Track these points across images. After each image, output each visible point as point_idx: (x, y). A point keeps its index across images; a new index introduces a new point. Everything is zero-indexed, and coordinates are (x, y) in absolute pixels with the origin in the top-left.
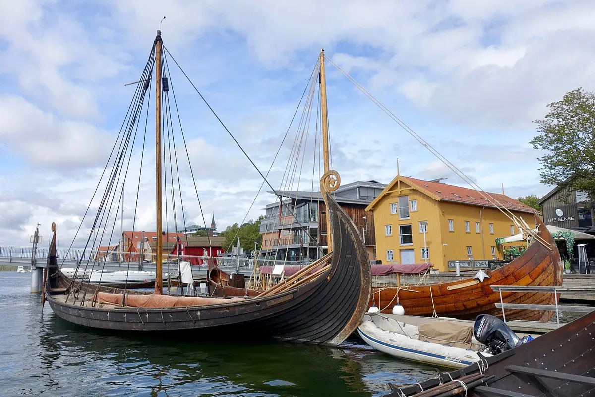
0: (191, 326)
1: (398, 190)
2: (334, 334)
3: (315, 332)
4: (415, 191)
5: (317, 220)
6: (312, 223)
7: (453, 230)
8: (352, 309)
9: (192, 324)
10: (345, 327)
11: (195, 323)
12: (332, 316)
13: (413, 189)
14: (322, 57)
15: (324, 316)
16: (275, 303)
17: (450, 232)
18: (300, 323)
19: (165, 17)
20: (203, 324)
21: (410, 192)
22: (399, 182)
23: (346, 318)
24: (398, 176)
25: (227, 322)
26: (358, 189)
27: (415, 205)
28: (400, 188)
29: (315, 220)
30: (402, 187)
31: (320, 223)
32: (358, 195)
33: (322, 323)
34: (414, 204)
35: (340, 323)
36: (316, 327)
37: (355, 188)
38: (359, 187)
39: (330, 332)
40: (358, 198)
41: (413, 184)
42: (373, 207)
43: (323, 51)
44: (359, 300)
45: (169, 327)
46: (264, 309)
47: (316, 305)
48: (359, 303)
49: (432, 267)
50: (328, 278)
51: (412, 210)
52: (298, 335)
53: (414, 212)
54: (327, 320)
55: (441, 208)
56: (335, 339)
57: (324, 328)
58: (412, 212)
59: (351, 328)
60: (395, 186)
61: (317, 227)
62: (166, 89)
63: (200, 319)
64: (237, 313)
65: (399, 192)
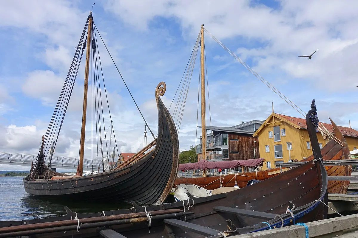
0: (73, 191)
1: (273, 123)
2: (157, 198)
3: (147, 197)
4: (284, 123)
5: (227, 144)
6: (225, 146)
7: (310, 148)
8: (167, 179)
9: (73, 190)
10: (163, 193)
11: (75, 189)
12: (156, 185)
13: (282, 122)
14: (202, 30)
15: (151, 184)
16: (119, 175)
17: (308, 149)
18: (137, 190)
19: (94, 4)
20: (79, 190)
21: (281, 123)
22: (273, 117)
23: (164, 186)
24: (272, 114)
25: (92, 188)
26: (254, 125)
27: (285, 132)
28: (275, 121)
29: (226, 144)
30: (276, 121)
31: (229, 146)
32: (254, 129)
33: (150, 190)
34: (283, 131)
35: (160, 190)
36: (147, 193)
37: (253, 125)
38: (255, 124)
39: (154, 197)
40: (254, 130)
41: (283, 118)
42: (258, 134)
43: (203, 26)
44: (171, 172)
45: (63, 193)
46: (113, 179)
47: (146, 176)
48: (171, 174)
49: (264, 161)
50: (153, 157)
51: (282, 136)
52: (137, 200)
53: (284, 136)
54: (153, 187)
55: (301, 134)
56: (158, 202)
57: (151, 194)
58: (282, 137)
59: (166, 193)
60: (271, 120)
61: (228, 148)
62: (94, 47)
63: (77, 186)
64: (97, 182)
65: (274, 124)
